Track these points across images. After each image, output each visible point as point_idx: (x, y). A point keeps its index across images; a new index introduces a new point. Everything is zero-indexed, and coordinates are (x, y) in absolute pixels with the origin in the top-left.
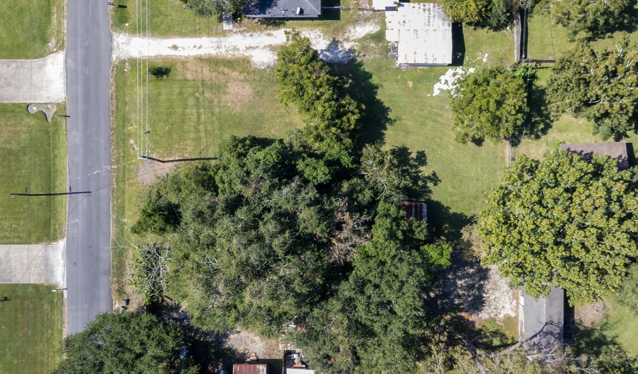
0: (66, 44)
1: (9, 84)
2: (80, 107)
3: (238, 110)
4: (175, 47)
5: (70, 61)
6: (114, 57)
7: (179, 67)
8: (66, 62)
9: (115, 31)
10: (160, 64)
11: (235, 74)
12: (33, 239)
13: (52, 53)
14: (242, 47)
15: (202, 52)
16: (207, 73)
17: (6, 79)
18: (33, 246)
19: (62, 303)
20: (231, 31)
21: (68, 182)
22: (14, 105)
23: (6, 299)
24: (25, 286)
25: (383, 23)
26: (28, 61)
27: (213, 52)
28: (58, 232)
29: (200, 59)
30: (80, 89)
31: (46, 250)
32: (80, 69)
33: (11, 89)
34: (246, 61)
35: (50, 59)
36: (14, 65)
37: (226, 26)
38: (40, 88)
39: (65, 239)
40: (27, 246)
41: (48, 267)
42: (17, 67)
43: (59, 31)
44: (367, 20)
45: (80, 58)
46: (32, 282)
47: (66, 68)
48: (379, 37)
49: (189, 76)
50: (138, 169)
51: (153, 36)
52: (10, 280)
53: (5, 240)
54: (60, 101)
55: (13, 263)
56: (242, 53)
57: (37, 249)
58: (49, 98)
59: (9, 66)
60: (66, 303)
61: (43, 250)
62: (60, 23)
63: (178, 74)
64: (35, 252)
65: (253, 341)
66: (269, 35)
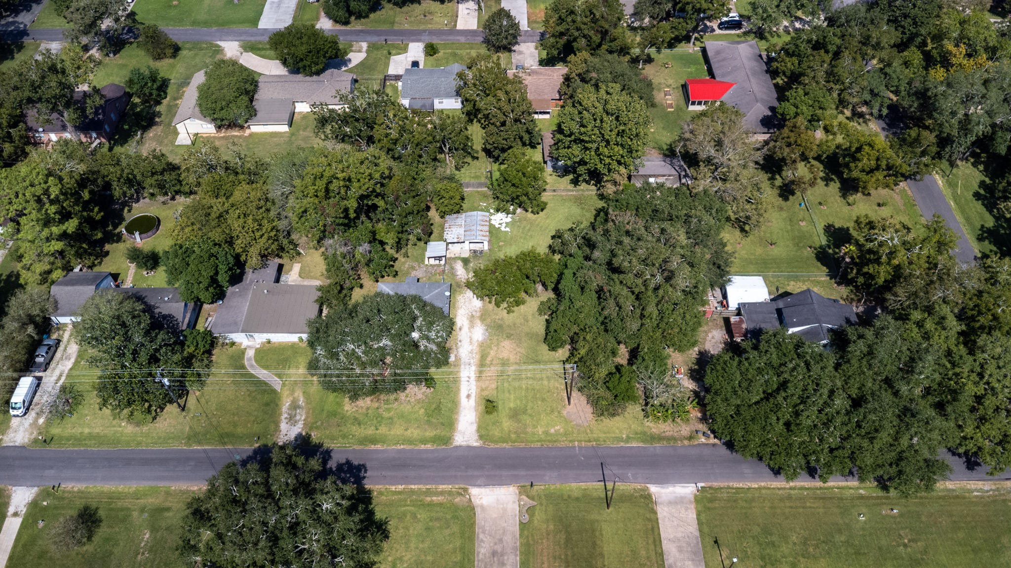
0: (462, 486)
1: (501, 540)
2: (523, 473)
3: (523, 351)
4: (468, 396)
5: (479, 482)
6: (475, 444)
7: (485, 393)
8: (479, 486)
9: (451, 444)
10: (482, 408)
11: (492, 353)
12: (652, 516)
13: (470, 499)
14: (470, 347)
15: (473, 376)
16: (492, 371)
17: (495, 544)
18: (660, 516)
19: (710, 488)
20: (456, 356)
21: (594, 483)
22: (521, 535)
23: (716, 542)
24: (700, 523)
25: (455, 259)
26: (477, 522)
27: (473, 368)
28: (642, 493)
29: (479, 378)
30: (505, 473)
31: (661, 504)
32: (487, 473)
33: (505, 538)
34: (481, 345)
35: (476, 501)
36: (481, 536)
37: (452, 358)
38: (505, 510)
39: (648, 485)
40: (660, 521)
41: (678, 501)
42: (484, 532)
43: (450, 493)
44: (452, 268)
45: (476, 473)
46: (695, 516)
47: (486, 485)
48: (465, 261)
49: (494, 386)
50: (577, 425)
51: (457, 413)
52: (697, 538)
53: (658, 543)
54: (517, 492)
55: (679, 535)
56: (475, 347)
57: (662, 512)
58: (514, 502)
59: (482, 541)
60: (709, 484)
61: (662, 506)
62: (442, 493)
63: (491, 394)
64: (665, 514)
65: (713, 338)
66: (460, 329)
